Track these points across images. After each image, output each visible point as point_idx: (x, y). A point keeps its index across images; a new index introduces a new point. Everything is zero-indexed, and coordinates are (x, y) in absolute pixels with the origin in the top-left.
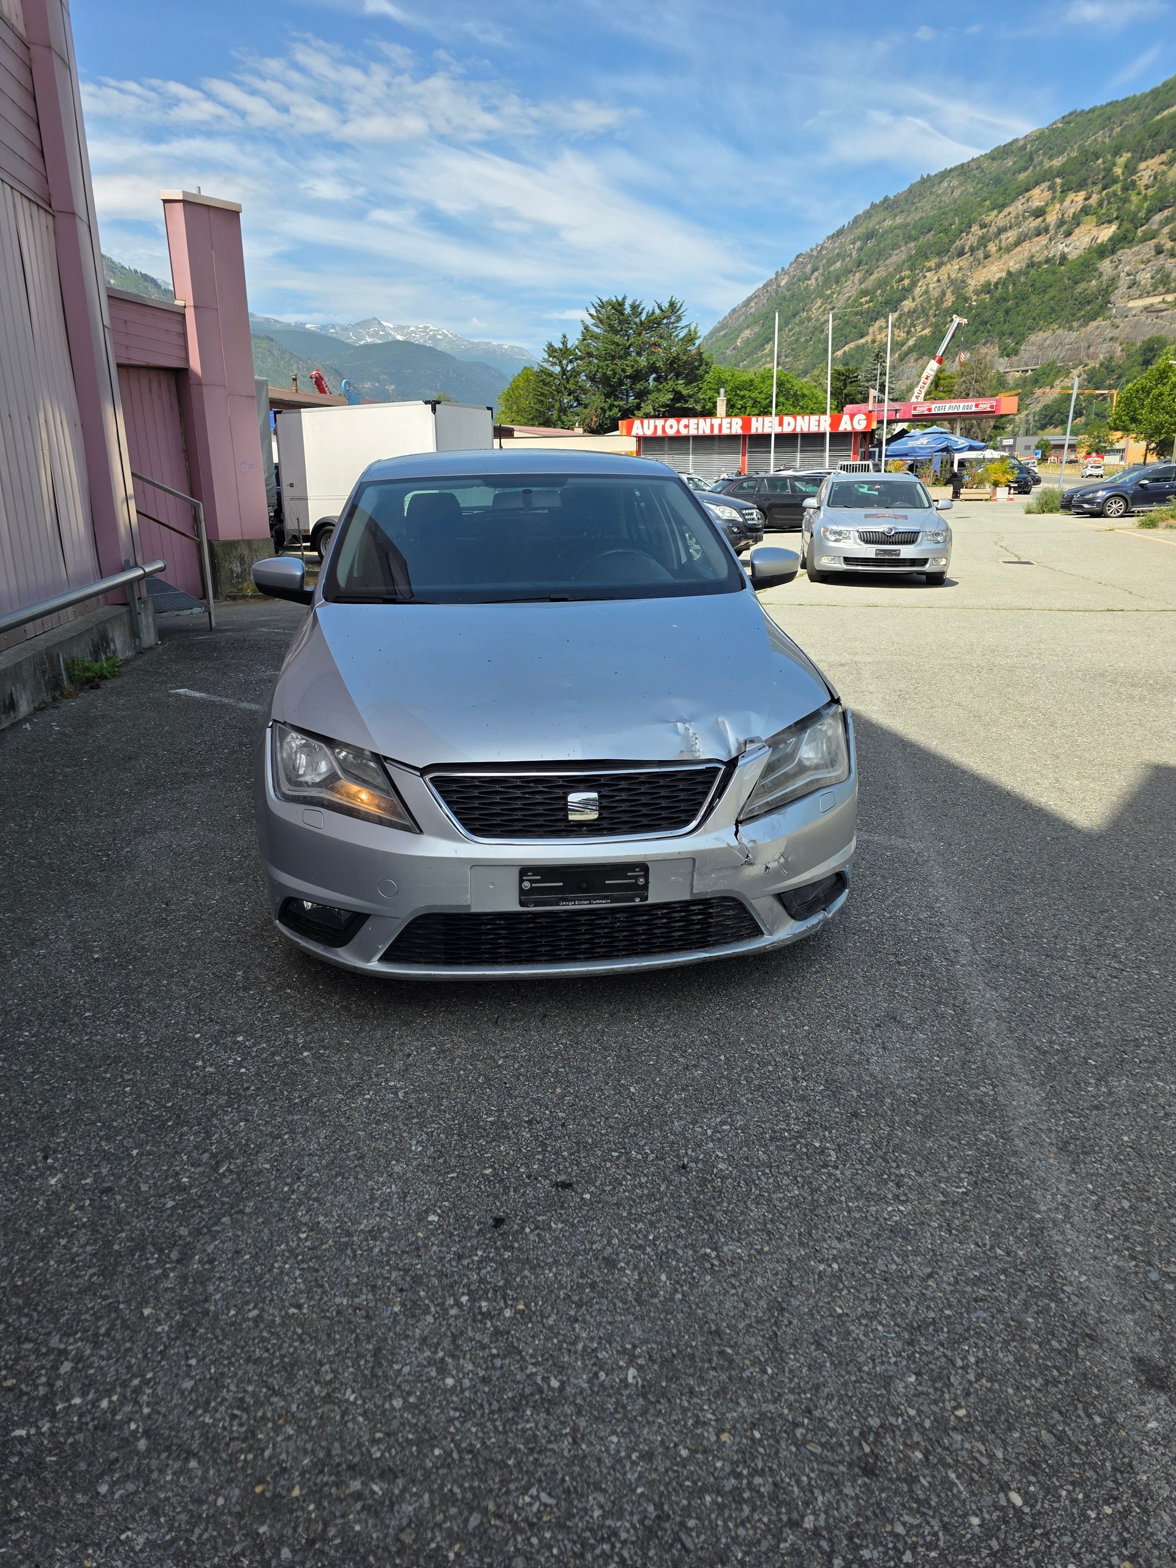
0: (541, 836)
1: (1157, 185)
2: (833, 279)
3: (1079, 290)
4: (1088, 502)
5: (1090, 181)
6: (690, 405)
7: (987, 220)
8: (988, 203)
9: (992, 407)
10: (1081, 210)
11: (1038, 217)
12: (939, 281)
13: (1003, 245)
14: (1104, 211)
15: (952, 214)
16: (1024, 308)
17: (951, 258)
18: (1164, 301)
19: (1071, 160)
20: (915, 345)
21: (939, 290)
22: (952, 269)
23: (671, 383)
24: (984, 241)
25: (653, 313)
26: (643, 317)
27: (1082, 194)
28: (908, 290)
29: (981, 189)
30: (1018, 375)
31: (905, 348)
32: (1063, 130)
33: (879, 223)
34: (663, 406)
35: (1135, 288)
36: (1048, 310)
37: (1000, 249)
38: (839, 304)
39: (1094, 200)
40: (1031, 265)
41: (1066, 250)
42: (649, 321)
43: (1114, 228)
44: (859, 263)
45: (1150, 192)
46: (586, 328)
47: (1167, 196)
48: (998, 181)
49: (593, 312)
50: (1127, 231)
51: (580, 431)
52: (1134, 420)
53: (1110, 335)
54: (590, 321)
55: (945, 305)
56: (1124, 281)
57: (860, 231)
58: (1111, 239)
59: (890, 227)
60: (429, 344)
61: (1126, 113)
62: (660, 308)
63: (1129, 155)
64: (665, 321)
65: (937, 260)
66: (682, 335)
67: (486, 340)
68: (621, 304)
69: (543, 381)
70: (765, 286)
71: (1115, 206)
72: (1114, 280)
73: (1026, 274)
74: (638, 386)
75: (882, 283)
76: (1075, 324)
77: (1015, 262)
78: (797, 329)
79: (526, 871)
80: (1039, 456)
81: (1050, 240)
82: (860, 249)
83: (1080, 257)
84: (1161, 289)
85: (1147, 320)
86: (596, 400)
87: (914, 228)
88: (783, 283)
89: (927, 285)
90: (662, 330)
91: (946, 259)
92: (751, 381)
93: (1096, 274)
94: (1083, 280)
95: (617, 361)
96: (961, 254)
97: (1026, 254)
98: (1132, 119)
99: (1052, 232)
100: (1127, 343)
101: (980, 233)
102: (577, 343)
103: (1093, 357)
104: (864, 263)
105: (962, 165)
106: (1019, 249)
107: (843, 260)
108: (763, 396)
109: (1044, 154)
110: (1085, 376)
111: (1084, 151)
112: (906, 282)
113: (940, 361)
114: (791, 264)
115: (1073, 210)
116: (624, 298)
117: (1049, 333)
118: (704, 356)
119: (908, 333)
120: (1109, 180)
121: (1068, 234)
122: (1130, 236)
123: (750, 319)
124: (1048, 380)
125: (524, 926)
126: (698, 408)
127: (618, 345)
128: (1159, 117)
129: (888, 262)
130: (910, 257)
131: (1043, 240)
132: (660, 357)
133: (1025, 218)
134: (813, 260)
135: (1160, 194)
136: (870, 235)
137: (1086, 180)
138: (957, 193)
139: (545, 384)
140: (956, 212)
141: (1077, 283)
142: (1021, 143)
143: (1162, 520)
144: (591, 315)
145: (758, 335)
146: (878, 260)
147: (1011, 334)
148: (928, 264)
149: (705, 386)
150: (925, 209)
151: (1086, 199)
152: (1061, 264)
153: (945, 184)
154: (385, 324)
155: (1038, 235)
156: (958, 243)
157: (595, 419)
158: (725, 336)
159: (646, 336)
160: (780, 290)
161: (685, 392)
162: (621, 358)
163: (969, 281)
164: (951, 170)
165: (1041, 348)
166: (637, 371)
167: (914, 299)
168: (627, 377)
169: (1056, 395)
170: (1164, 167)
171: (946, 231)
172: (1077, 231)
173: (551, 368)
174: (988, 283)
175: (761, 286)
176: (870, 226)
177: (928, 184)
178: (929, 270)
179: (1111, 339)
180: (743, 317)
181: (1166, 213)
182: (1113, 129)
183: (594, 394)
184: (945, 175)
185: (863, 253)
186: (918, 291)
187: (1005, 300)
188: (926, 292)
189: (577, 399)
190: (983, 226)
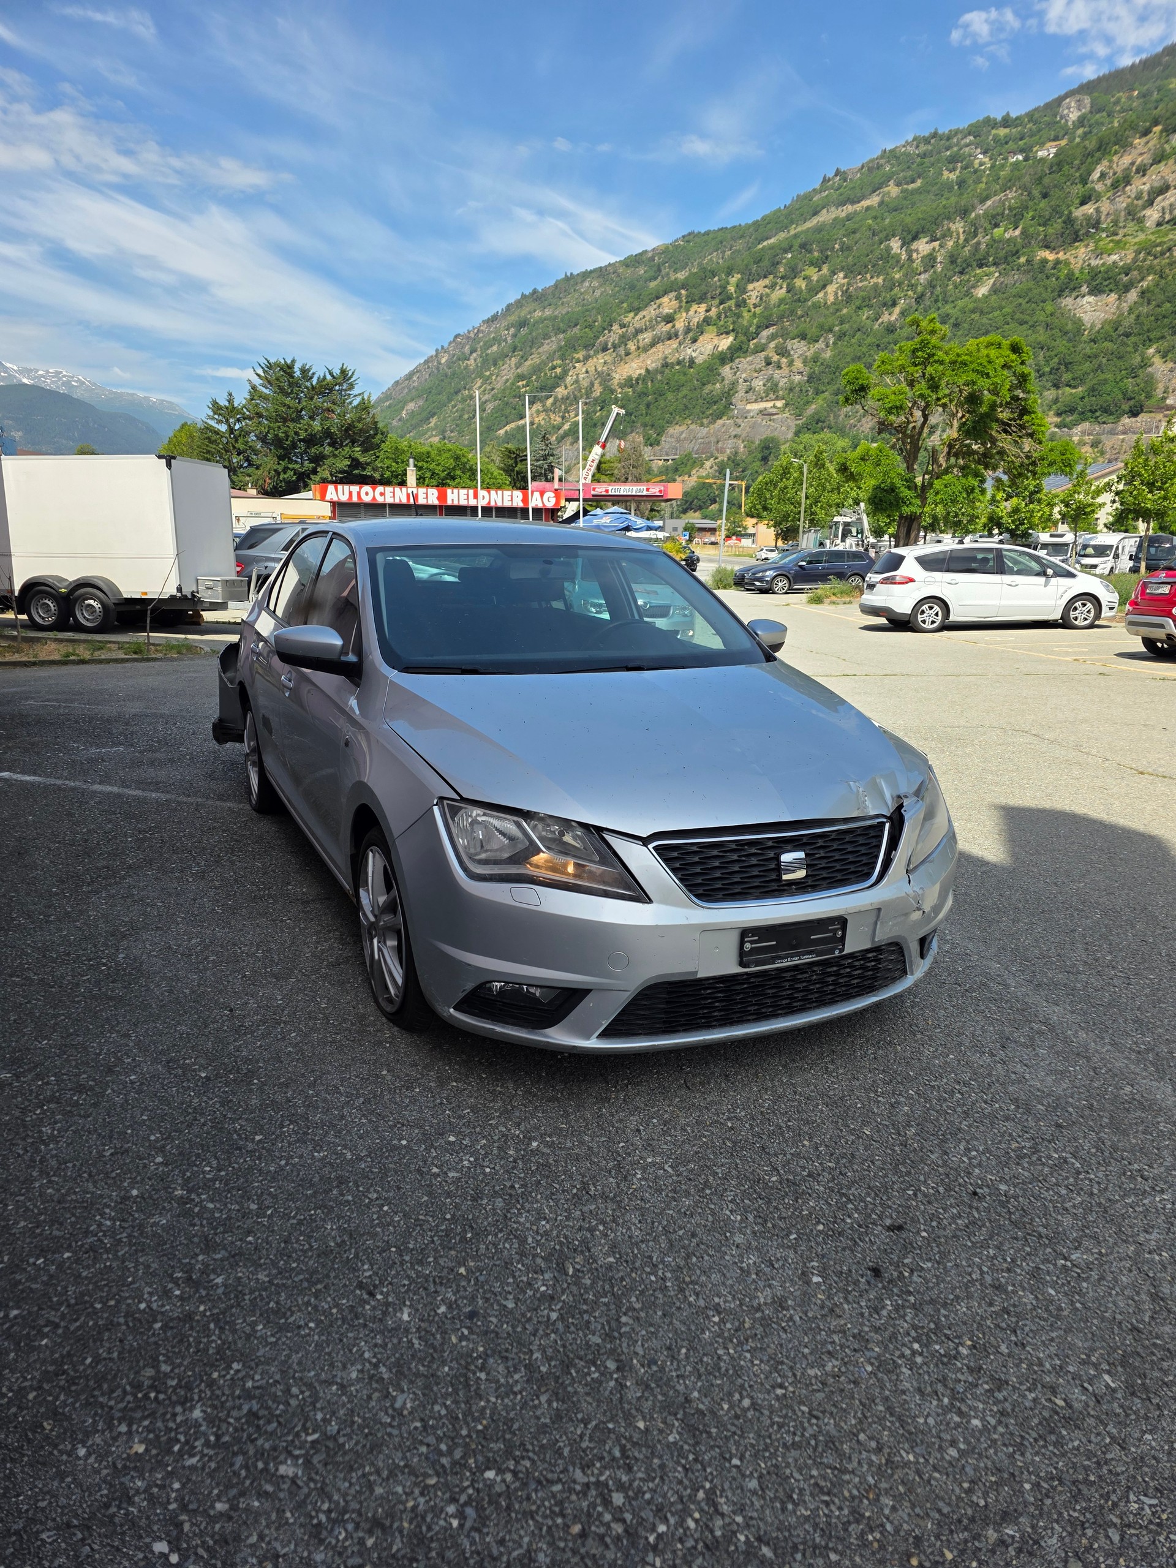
0: (757, 898)
1: (763, 305)
2: (491, 362)
3: (707, 391)
4: (758, 580)
5: (709, 295)
6: (368, 472)
7: (626, 320)
8: (625, 305)
9: (660, 491)
10: (704, 320)
11: (668, 322)
12: (587, 372)
13: (641, 344)
14: (722, 323)
15: (594, 311)
16: (662, 403)
17: (597, 353)
18: (774, 406)
19: (692, 274)
20: (570, 430)
21: (588, 380)
22: (599, 361)
23: (347, 449)
24: (624, 340)
25: (325, 378)
26: (315, 381)
27: (703, 307)
28: (561, 378)
29: (618, 292)
30: (661, 463)
31: (561, 432)
32: (685, 247)
33: (530, 313)
34: (341, 472)
35: (751, 393)
36: (682, 407)
37: (638, 348)
38: (498, 386)
39: (713, 312)
40: (666, 365)
41: (694, 355)
42: (321, 386)
43: (731, 338)
44: (514, 349)
45: (758, 310)
46: (254, 388)
47: (771, 315)
48: (632, 287)
49: (260, 372)
50: (742, 342)
51: (254, 492)
52: (765, 508)
53: (734, 433)
54: (257, 381)
55: (593, 395)
56: (742, 387)
57: (512, 318)
58: (729, 348)
59: (540, 318)
60: (63, 390)
61: (734, 239)
62: (331, 374)
63: (739, 276)
64: (337, 388)
65: (584, 353)
66: (355, 403)
67: (131, 391)
68: (290, 367)
69: (209, 438)
70: (426, 362)
71: (730, 320)
72: (734, 384)
73: (662, 373)
74: (313, 450)
75: (537, 370)
76: (705, 421)
77: (651, 361)
78: (460, 406)
79: (745, 933)
80: (687, 537)
81: (680, 344)
82: (514, 336)
83: (705, 361)
84: (772, 396)
85: (763, 421)
86: (269, 462)
87: (562, 321)
88: (443, 361)
89: (578, 375)
90: (335, 396)
91: (592, 352)
92: (428, 453)
93: (719, 378)
94: (709, 383)
95: (288, 424)
96: (605, 349)
97: (661, 355)
98: (739, 245)
99: (681, 337)
100: (748, 441)
101: (620, 331)
102: (244, 402)
103: (722, 451)
104: (521, 348)
105: (601, 268)
106: (654, 350)
107: (499, 344)
108: (440, 468)
109: (670, 267)
110: (716, 468)
111: (703, 269)
112: (558, 370)
113: (603, 447)
114: (450, 343)
115: (696, 320)
116: (293, 361)
117: (684, 427)
118: (380, 425)
119: (563, 418)
120: (724, 298)
121: (694, 341)
122: (745, 347)
123: (414, 393)
124: (686, 470)
125: (738, 987)
126: (377, 476)
127: (289, 407)
128: (760, 246)
129: (540, 350)
130: (561, 348)
131: (674, 344)
132: (335, 423)
133: (658, 323)
134: (471, 341)
135: (766, 314)
136: (523, 324)
137: (706, 294)
138: (598, 293)
139: (211, 442)
140: (599, 311)
141: (704, 385)
142: (650, 255)
143: (827, 597)
144: (258, 375)
145: (422, 409)
146: (531, 347)
147: (653, 426)
148: (576, 356)
149: (382, 455)
150: (569, 305)
151: (707, 311)
152: (690, 367)
153: (587, 284)
154: (8, 365)
155: (670, 339)
156: (601, 339)
157: (268, 481)
158: (389, 407)
159: (318, 400)
160: (441, 367)
161: (362, 460)
162: (293, 420)
163: (614, 375)
164: (591, 272)
165: (678, 440)
166: (311, 435)
167: (566, 387)
168: (300, 440)
169: (693, 483)
170: (767, 290)
171: (590, 327)
172: (701, 338)
173: (216, 425)
174: (630, 379)
175: (422, 361)
176: (522, 314)
177: (572, 282)
178: (578, 361)
179: (735, 436)
180: (406, 390)
181: (772, 330)
182: (724, 252)
183: (266, 456)
184: (586, 275)
185: (517, 340)
186: (569, 380)
187: (646, 395)
188: (577, 381)
189: (247, 460)
190: (622, 326)
